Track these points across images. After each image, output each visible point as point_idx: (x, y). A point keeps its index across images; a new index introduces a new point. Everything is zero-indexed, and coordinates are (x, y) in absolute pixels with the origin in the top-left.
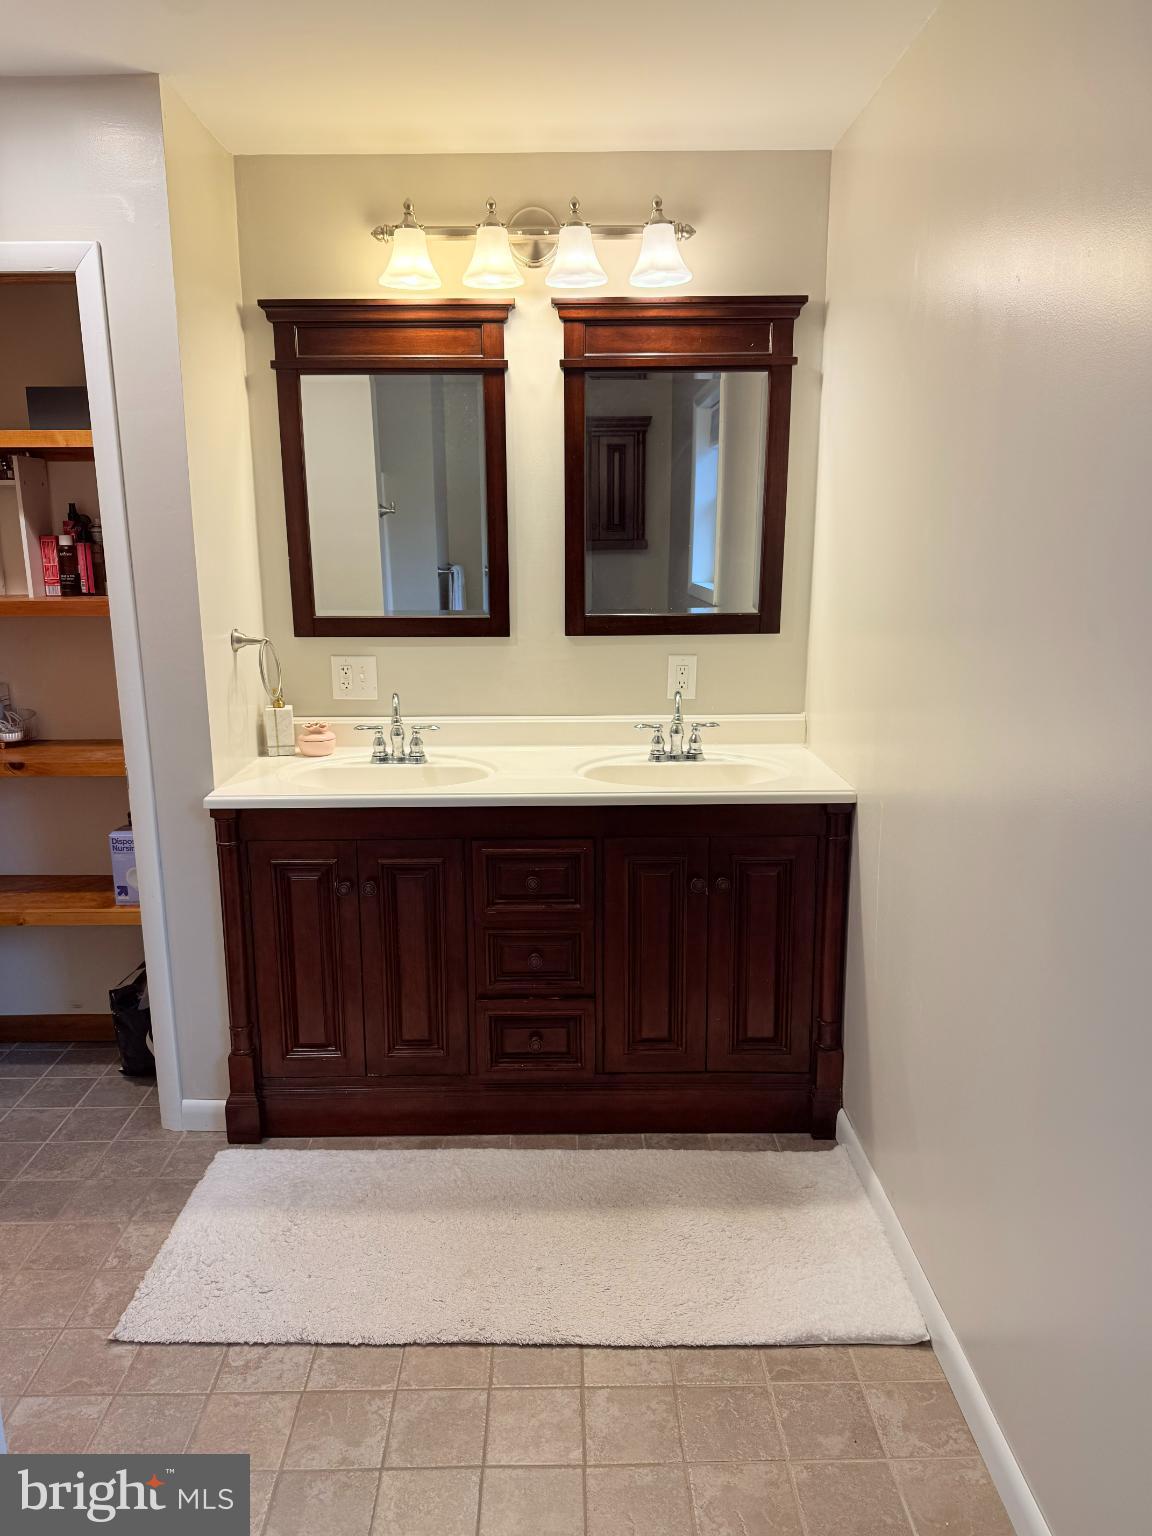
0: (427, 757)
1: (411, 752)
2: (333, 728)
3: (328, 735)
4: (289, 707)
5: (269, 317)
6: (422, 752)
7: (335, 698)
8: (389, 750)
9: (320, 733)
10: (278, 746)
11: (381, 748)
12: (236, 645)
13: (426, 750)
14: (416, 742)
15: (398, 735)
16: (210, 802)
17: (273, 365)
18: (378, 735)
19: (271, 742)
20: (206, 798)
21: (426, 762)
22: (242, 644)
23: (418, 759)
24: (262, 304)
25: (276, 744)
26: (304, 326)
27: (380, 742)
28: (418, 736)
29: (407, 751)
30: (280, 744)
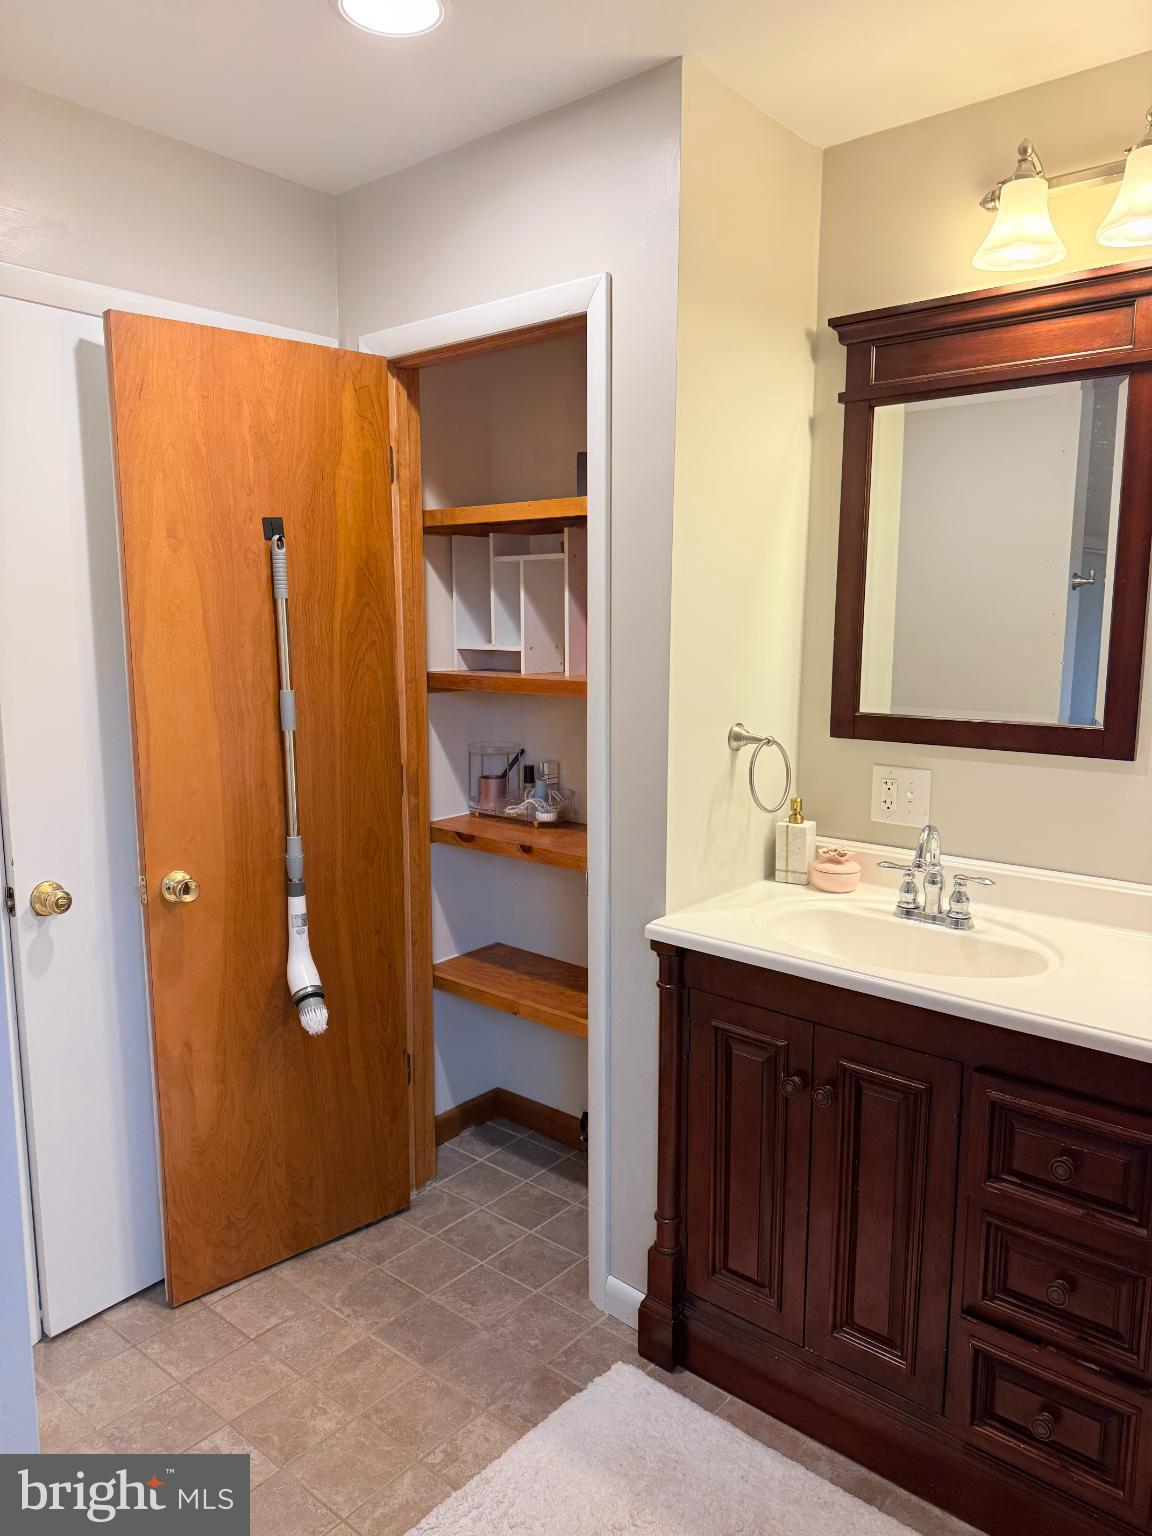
0: (975, 921)
1: (950, 911)
2: (859, 857)
3: (851, 867)
4: (809, 825)
5: (842, 339)
6: (968, 914)
7: (873, 820)
8: (921, 900)
9: (838, 862)
10: (787, 871)
11: (909, 897)
12: (735, 744)
13: (973, 908)
14: (959, 897)
15: (933, 883)
16: (652, 931)
17: (842, 398)
18: (908, 879)
19: (779, 864)
20: (649, 926)
21: (971, 927)
22: (743, 742)
23: (960, 922)
24: (834, 323)
25: (784, 869)
26: (883, 344)
27: (909, 888)
28: (963, 889)
29: (946, 907)
30: (790, 868)
